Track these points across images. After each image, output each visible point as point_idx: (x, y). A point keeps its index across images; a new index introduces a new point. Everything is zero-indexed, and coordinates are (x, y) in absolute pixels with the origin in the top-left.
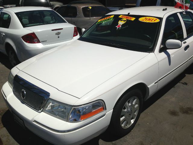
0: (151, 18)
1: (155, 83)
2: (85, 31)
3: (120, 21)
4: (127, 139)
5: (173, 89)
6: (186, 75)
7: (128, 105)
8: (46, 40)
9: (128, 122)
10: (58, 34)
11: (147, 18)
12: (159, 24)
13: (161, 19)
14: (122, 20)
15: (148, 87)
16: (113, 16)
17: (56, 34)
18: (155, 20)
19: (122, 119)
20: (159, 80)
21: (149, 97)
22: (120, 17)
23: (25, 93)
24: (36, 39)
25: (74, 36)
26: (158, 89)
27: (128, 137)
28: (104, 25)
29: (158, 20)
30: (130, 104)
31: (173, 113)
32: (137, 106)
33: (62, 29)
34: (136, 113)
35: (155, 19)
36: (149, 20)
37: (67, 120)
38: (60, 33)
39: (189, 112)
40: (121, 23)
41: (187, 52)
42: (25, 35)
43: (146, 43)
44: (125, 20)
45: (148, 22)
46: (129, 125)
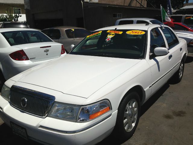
0: (137, 31)
1: (150, 87)
2: (74, 47)
3: (108, 35)
4: (131, 143)
5: (161, 97)
6: (170, 85)
7: (129, 107)
8: (34, 57)
9: (130, 126)
10: (47, 51)
11: (134, 31)
12: (145, 36)
13: (146, 32)
14: (111, 34)
15: (145, 90)
16: (101, 32)
17: (45, 51)
18: (141, 33)
19: (125, 121)
20: (153, 85)
21: (145, 101)
22: (108, 32)
23: (26, 100)
24: (24, 57)
25: (62, 53)
26: (152, 93)
27: (131, 141)
28: (88, 44)
29: (144, 33)
30: (130, 107)
31: (168, 117)
32: (136, 109)
33: (50, 46)
34: (136, 117)
35: (140, 31)
36: (136, 32)
37: (76, 120)
38: (49, 50)
39: (181, 114)
40: (110, 37)
41: (171, 61)
42: (13, 53)
43: (136, 53)
44: (114, 34)
45: (135, 34)
46: (131, 129)
